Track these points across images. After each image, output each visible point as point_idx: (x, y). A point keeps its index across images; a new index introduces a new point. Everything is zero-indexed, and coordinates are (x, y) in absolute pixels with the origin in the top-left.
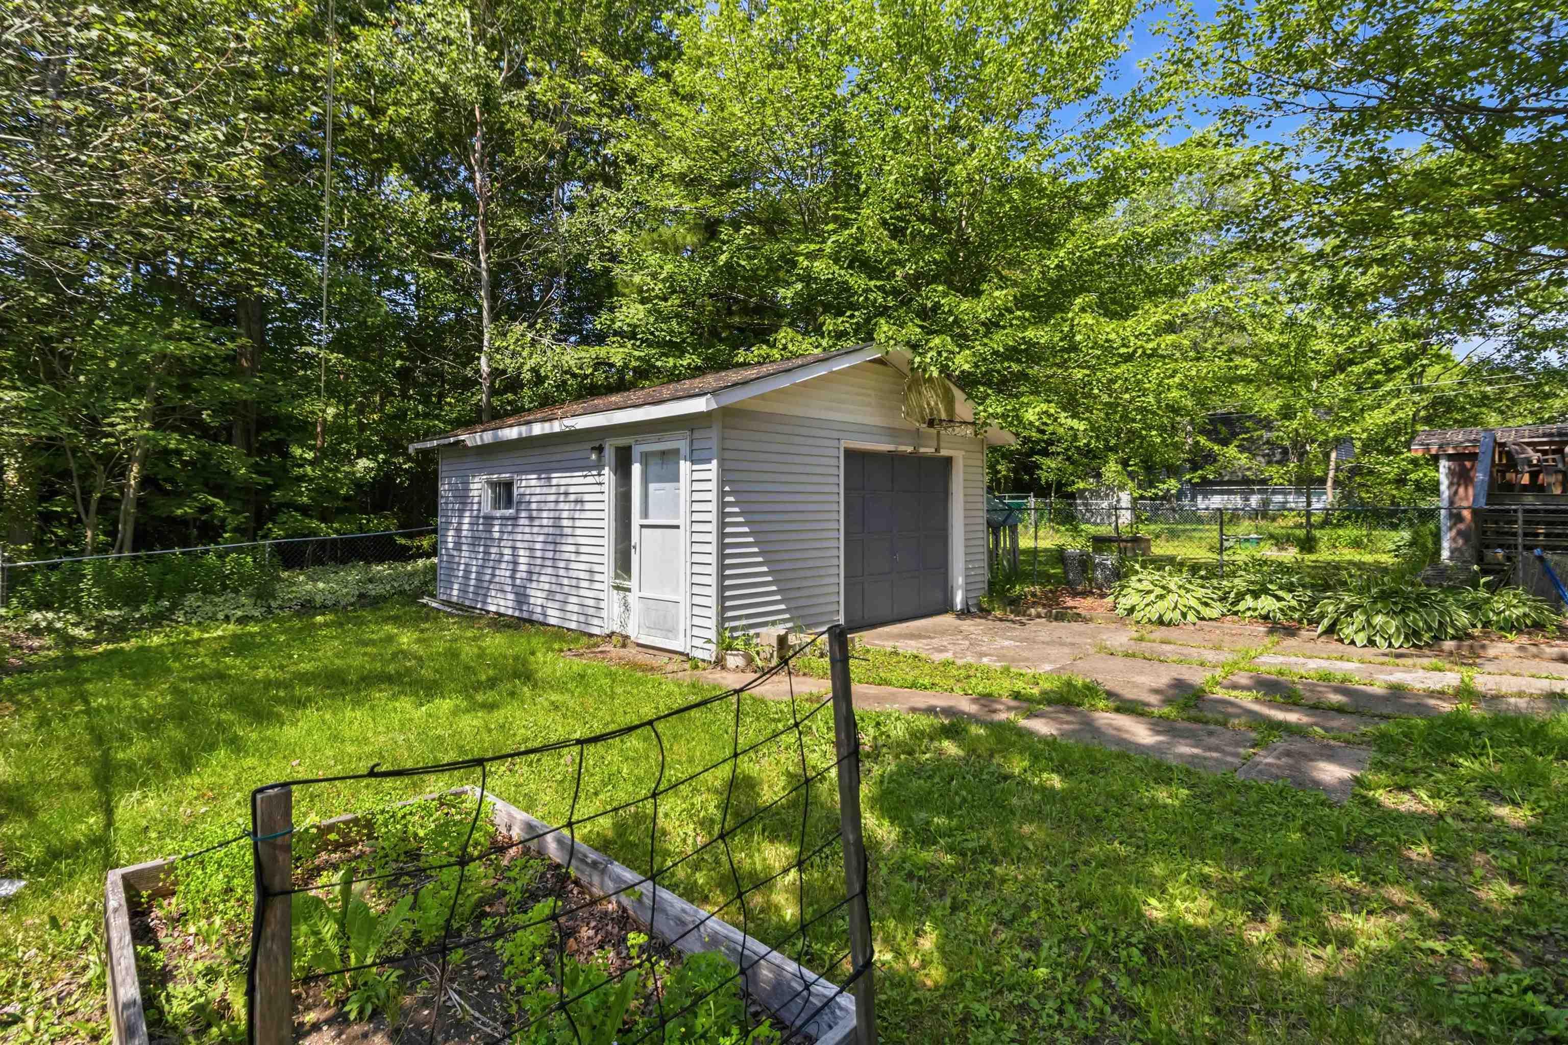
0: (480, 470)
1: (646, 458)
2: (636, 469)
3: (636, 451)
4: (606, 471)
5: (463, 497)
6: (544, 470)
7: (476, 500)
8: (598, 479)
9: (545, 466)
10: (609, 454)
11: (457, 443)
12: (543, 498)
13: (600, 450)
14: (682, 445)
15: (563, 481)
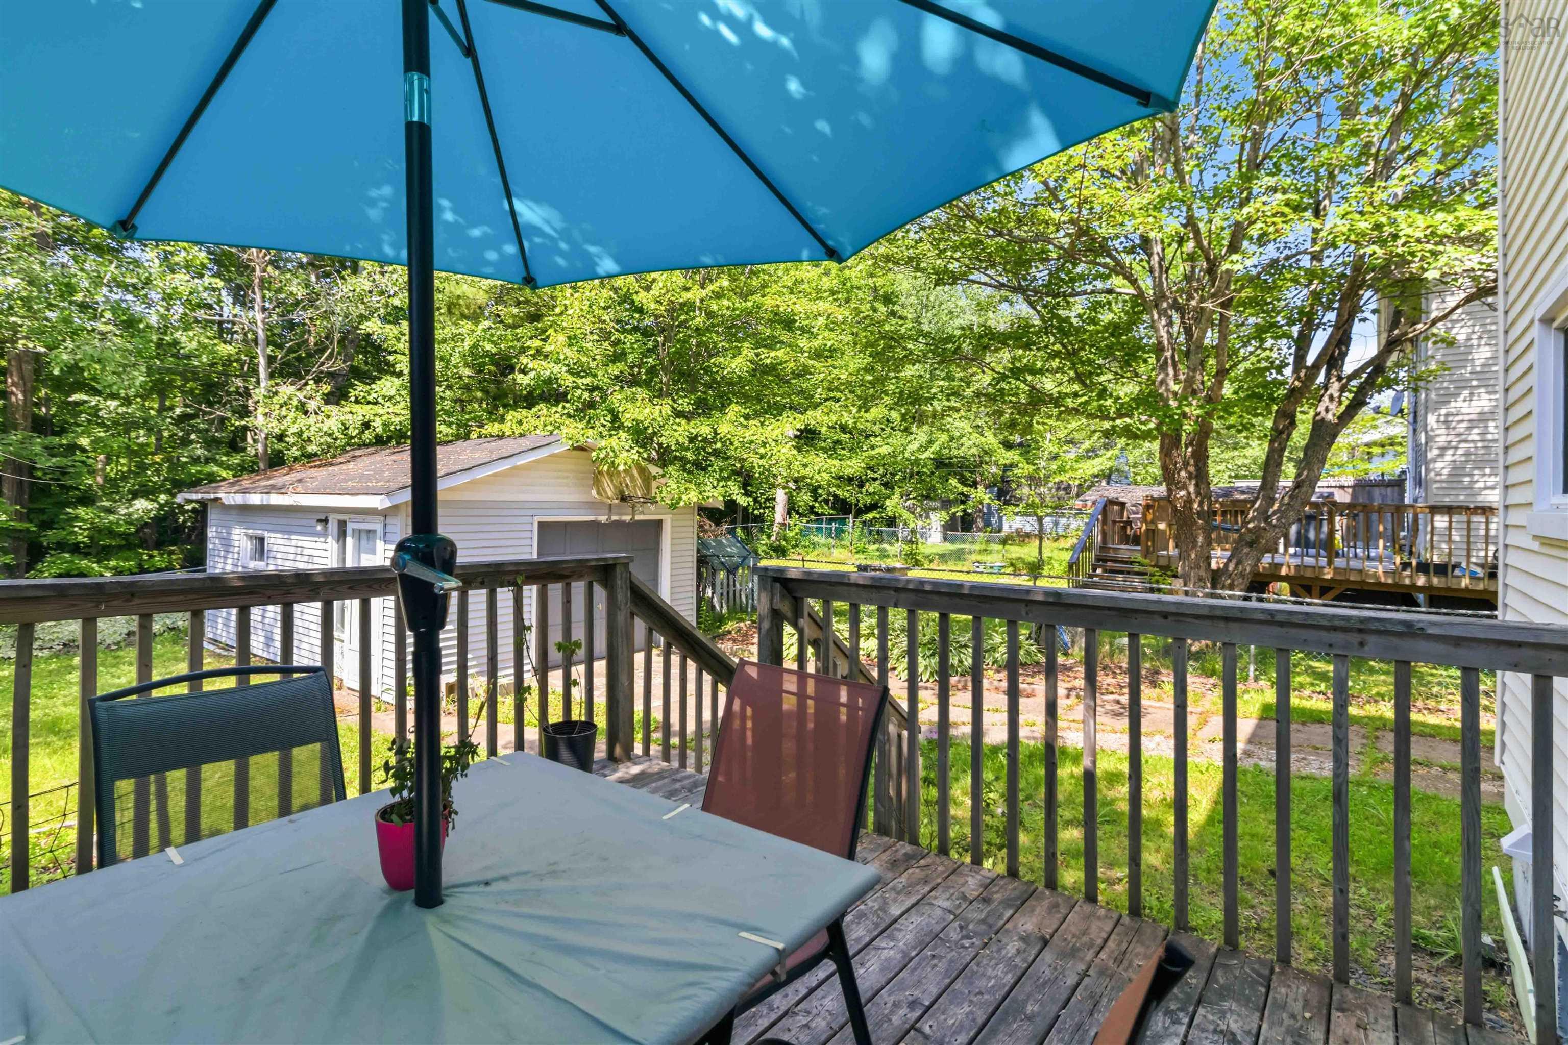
0: (240, 523)
1: (358, 533)
2: (349, 541)
3: (350, 526)
4: (330, 539)
5: (227, 544)
6: (288, 532)
7: (236, 550)
8: (324, 546)
9: (288, 528)
10: (333, 526)
11: (216, 499)
12: (285, 556)
13: (326, 521)
14: (378, 527)
15: (300, 544)
